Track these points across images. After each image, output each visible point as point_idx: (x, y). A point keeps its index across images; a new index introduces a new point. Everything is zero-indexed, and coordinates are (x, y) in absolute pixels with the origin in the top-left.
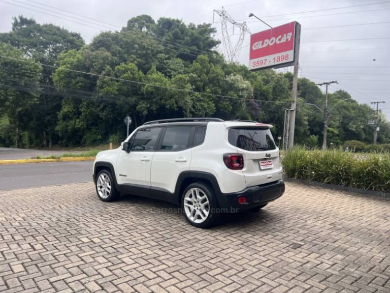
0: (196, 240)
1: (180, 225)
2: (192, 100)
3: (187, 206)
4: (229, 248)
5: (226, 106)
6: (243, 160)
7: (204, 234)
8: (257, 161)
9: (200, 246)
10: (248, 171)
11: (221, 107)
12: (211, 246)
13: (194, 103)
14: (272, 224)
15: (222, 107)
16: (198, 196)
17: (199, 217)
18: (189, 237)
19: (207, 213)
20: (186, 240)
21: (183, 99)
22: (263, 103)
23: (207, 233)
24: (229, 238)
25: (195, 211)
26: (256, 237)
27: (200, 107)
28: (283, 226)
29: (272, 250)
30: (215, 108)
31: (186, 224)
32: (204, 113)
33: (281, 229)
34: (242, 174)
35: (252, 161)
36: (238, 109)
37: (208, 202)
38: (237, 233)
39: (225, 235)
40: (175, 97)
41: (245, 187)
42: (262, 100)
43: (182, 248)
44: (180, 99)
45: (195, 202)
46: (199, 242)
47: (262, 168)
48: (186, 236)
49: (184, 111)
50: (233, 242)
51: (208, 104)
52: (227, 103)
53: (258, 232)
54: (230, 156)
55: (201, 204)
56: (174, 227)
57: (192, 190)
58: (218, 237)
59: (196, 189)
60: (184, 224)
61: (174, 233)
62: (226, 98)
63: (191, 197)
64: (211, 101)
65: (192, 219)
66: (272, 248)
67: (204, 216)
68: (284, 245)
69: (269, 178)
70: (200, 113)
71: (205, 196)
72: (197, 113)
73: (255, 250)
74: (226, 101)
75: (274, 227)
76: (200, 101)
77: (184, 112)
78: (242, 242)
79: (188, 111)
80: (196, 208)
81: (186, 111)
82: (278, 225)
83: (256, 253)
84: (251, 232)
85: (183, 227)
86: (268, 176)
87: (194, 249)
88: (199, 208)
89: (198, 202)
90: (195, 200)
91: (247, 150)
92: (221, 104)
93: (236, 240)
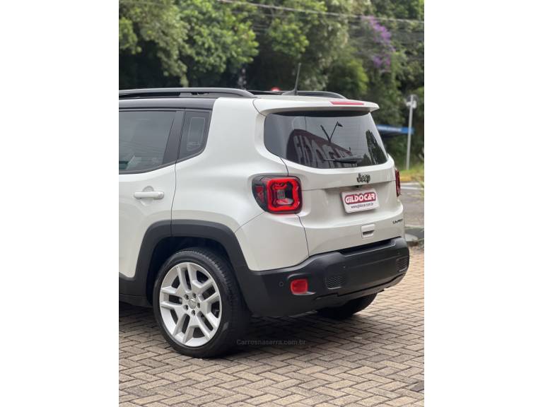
0: (188, 383)
1: (149, 355)
2: (187, 19)
3: (166, 308)
4: (266, 394)
5: (291, 35)
6: (300, 191)
7: (208, 370)
8: (336, 191)
9: (197, 393)
10: (313, 217)
11: (274, 40)
12: (223, 392)
13: (192, 29)
14: (378, 345)
15: (279, 39)
16: (194, 282)
17: (198, 333)
18: (172, 377)
19: (215, 322)
20: (165, 382)
21: (157, 17)
22: (402, 28)
23: (217, 368)
24: (267, 375)
25: (187, 318)
26: (332, 372)
27: (209, 42)
28: (403, 348)
29: (363, 394)
30: (256, 44)
31: (166, 351)
32: (224, 59)
33: (397, 354)
34: (299, 225)
35: (323, 193)
36: (326, 44)
37: (217, 294)
38: (289, 365)
39: (260, 369)
40: (132, 12)
41: (305, 256)
42: (398, 17)
43: (156, 398)
44: (148, 19)
45: (187, 297)
46: (196, 386)
47: (349, 209)
48: (166, 375)
49: (161, 55)
50: (277, 382)
51: (236, 32)
52: (294, 26)
53: (339, 362)
54: (267, 181)
55: (200, 301)
56: (136, 358)
57: (179, 268)
58: (242, 375)
59: (188, 264)
60: (161, 351)
61: (135, 370)
62: (286, 12)
63: (176, 284)
64: (244, 21)
65: (180, 338)
66: (365, 391)
67: (210, 327)
68: (393, 385)
69: (365, 233)
70: (211, 60)
71: (211, 281)
72: (200, 59)
73: (325, 395)
74: (290, 22)
75: (381, 351)
76: (210, 21)
77: (164, 58)
78: (298, 382)
79: (175, 54)
80: (190, 310)
81: (168, 54)
82: (390, 347)
83: (326, 402)
84: (321, 363)
85: (157, 358)
86: (365, 228)
87: (182, 398)
88: (197, 310)
89: (194, 295)
90: (187, 292)
91: (311, 166)
92: (275, 29)
93: (284, 378)
